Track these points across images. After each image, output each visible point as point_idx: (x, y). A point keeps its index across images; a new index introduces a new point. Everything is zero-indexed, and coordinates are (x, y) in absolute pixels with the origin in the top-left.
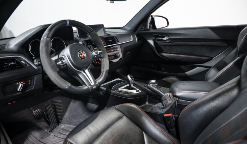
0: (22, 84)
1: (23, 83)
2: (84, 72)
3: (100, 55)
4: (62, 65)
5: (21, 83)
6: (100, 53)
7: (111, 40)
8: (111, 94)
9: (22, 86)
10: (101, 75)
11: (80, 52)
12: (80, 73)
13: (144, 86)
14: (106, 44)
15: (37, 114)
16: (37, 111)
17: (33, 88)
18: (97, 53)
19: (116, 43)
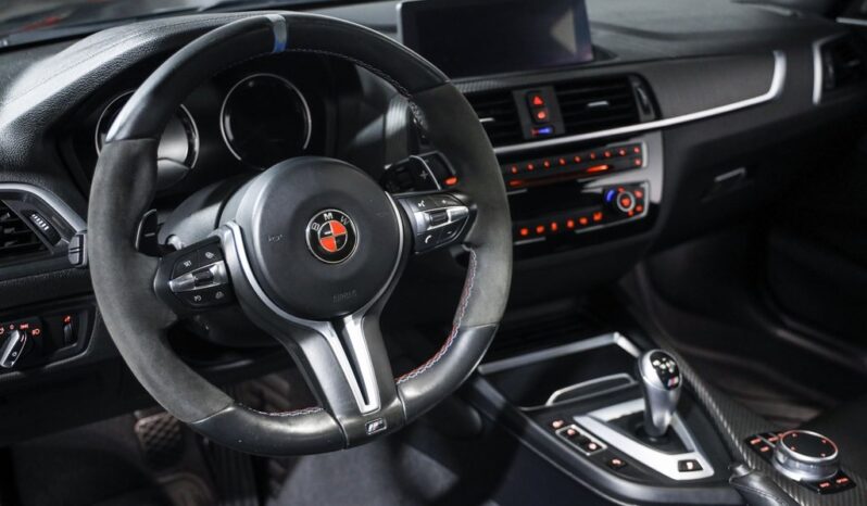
0: (22, 332)
1: (31, 328)
2: (339, 328)
3: (454, 236)
4: (196, 293)
5: (17, 328)
6: (462, 223)
7: (604, 103)
8: (525, 443)
9: (19, 344)
10: (444, 349)
11: (320, 220)
12: (311, 333)
13: (747, 442)
14: (560, 127)
15: (155, 437)
16: (158, 422)
17: (83, 354)
18: (439, 216)
19: (638, 122)
